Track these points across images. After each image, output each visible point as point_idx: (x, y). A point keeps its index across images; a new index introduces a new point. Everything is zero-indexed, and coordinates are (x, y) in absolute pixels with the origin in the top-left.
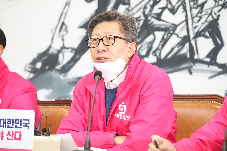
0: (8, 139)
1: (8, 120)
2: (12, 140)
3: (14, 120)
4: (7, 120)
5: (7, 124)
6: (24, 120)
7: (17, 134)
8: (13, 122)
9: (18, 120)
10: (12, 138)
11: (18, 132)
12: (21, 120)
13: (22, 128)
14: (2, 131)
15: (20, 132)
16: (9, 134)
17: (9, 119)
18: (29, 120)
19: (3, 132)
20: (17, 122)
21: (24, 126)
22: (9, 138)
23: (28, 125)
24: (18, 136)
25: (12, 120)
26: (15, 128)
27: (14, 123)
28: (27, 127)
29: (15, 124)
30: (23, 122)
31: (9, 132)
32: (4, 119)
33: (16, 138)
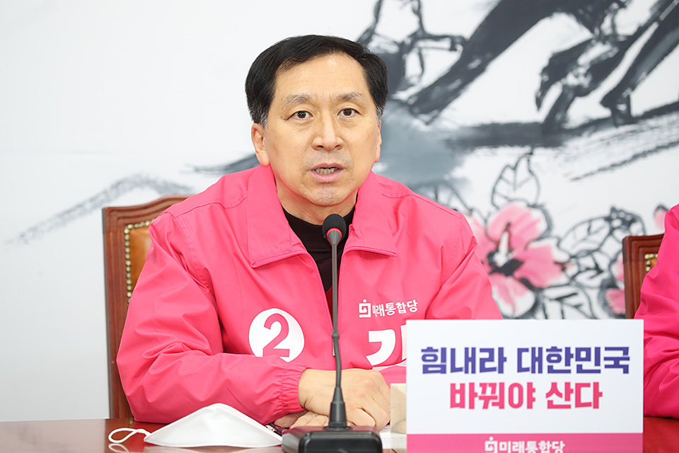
0: (551, 405)
1: (548, 350)
2: (569, 407)
3: (573, 351)
4: (544, 351)
5: (545, 364)
6: (607, 349)
7: (583, 390)
8: (569, 356)
9: (588, 350)
10: (567, 403)
11: (588, 385)
12: (598, 350)
13: (602, 371)
14: (530, 385)
15: (596, 385)
16: (554, 389)
17: (554, 349)
18: (626, 350)
19: (534, 386)
20: (583, 354)
21: (607, 366)
22: (555, 403)
23: (622, 363)
24: (587, 395)
25: (564, 350)
26: (578, 372)
27: (573, 361)
28: (622, 370)
29: (576, 360)
30: (604, 354)
31: (554, 385)
32: (533, 349)
33: (583, 400)
